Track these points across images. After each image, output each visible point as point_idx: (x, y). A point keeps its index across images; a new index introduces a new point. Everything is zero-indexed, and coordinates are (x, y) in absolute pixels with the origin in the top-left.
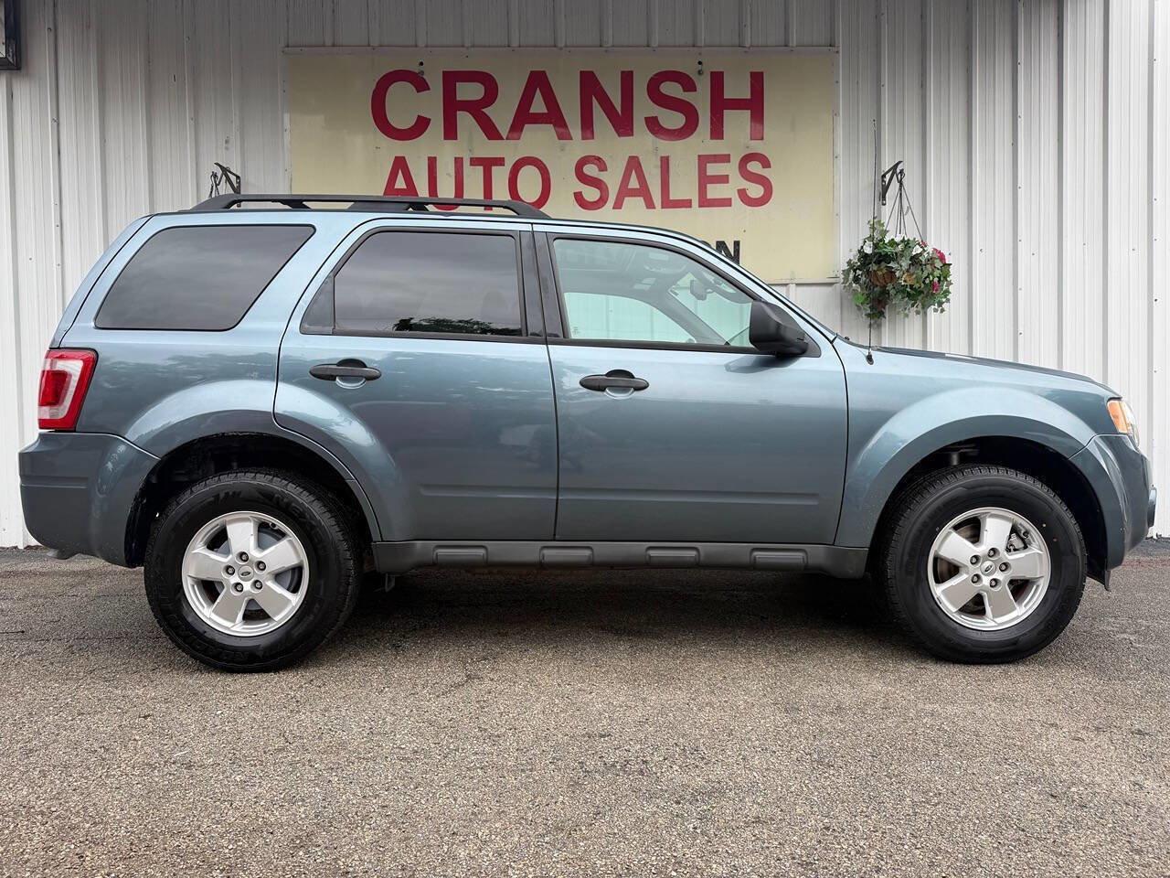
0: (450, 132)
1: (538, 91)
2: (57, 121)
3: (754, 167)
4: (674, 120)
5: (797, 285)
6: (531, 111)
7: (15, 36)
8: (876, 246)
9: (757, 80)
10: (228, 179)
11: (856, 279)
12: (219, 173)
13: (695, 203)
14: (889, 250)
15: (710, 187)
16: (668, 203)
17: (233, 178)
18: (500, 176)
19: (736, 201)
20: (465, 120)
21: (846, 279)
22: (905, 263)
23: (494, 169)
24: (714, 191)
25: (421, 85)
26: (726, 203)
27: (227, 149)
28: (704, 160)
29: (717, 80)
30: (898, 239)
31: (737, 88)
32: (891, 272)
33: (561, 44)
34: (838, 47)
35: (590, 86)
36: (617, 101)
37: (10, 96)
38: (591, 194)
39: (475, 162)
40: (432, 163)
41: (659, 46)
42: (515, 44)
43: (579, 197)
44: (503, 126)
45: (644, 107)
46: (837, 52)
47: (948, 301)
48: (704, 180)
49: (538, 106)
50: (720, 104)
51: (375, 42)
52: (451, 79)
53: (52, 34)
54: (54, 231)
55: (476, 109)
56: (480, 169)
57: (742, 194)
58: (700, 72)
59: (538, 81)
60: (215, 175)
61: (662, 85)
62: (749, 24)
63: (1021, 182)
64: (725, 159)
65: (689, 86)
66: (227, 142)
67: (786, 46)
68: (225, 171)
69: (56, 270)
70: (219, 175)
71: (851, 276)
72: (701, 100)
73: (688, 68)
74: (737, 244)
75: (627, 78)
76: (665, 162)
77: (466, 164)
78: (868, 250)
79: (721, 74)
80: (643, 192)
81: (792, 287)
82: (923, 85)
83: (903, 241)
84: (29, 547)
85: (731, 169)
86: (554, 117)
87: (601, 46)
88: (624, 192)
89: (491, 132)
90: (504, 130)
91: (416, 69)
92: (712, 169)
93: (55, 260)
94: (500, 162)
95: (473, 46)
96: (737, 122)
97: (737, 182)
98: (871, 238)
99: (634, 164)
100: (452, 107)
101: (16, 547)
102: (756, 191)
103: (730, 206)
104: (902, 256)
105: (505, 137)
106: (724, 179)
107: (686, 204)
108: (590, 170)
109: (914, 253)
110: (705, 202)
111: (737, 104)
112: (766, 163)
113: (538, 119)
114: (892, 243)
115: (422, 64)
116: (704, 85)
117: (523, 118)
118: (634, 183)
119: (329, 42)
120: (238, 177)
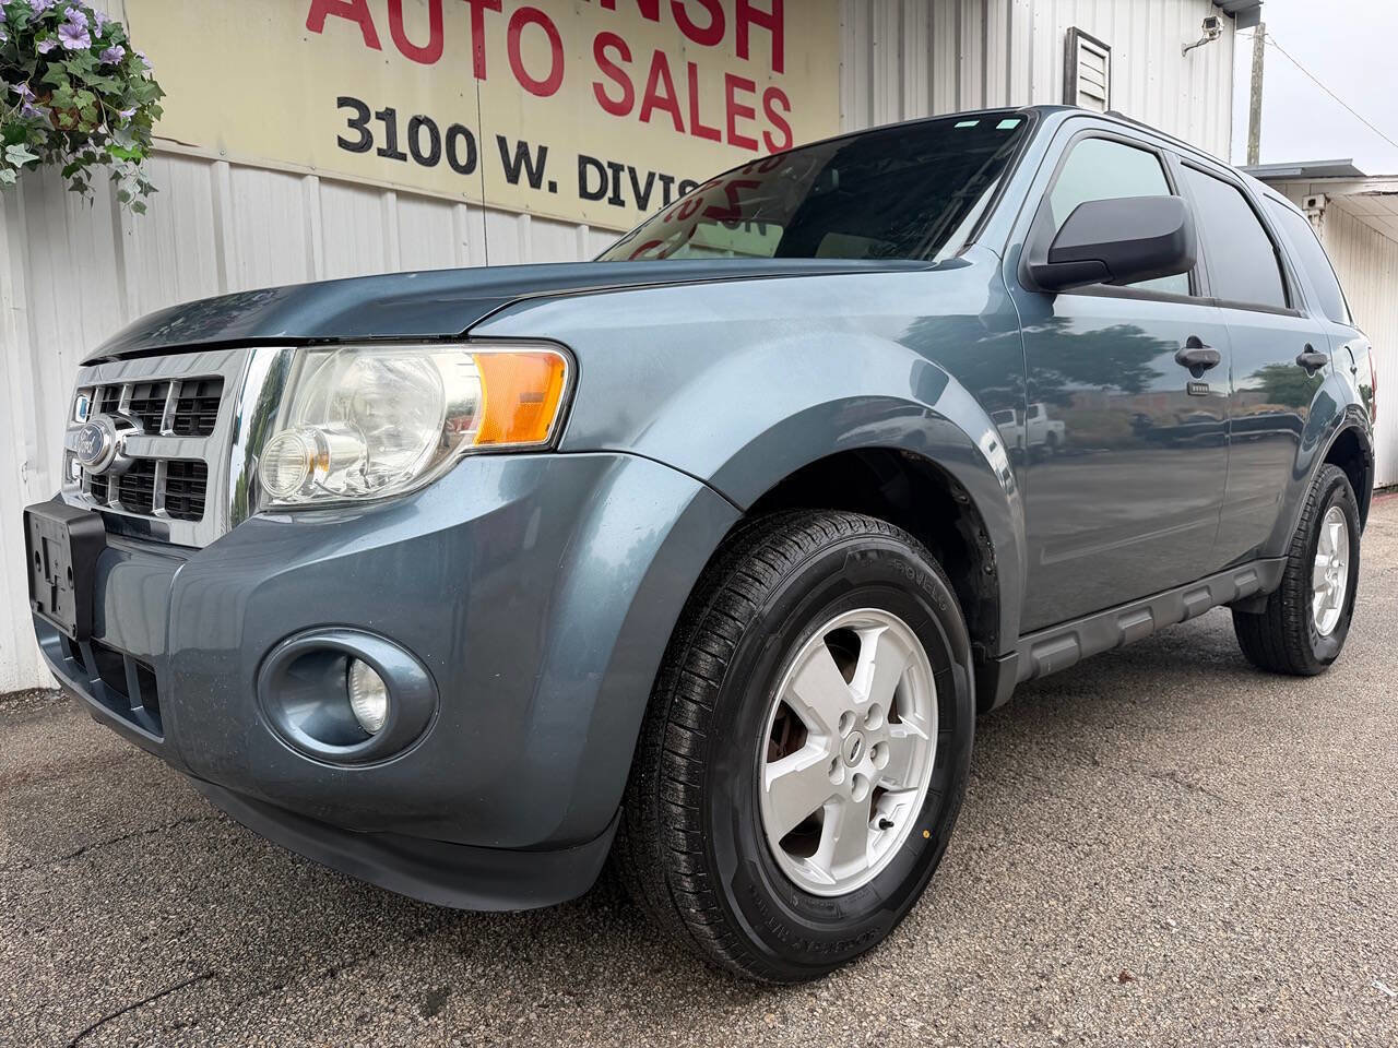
3: (776, 105)
4: (701, 16)
13: (725, 137)
15: (738, 119)
16: (700, 131)
18: (495, 27)
19: (764, 145)
23: (487, 12)
24: (741, 126)
28: (730, 82)
38: (616, 94)
43: (599, 89)
48: (734, 110)
50: (745, 12)
56: (466, 7)
57: (767, 135)
64: (749, 86)
76: (692, 68)
80: (670, 105)
85: (756, 102)
88: (651, 102)
92: (742, 97)
96: (760, 41)
97: (762, 121)
99: (660, 62)
103: (759, 150)
106: (750, 113)
107: (713, 135)
108: (612, 54)
110: (734, 139)
111: (760, 19)
112: (787, 107)
118: (661, 92)
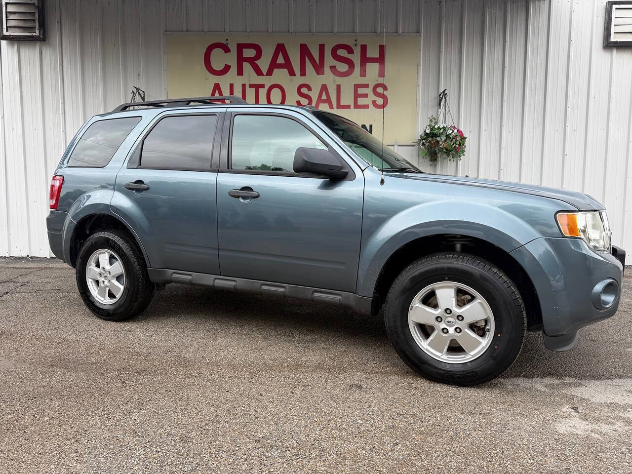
0: (240, 72)
1: (281, 53)
2: (62, 65)
3: (380, 90)
4: (343, 67)
5: (398, 145)
6: (277, 62)
7: (43, 26)
8: (432, 129)
9: (382, 49)
10: (139, 93)
11: (423, 144)
12: (135, 91)
13: (352, 106)
14: (437, 132)
15: (359, 99)
16: (339, 106)
17: (141, 92)
18: (263, 92)
19: (371, 106)
20: (247, 66)
21: (419, 144)
22: (443, 138)
23: (260, 90)
24: (361, 101)
25: (227, 50)
26: (366, 107)
27: (138, 78)
28: (357, 87)
29: (364, 48)
30: (441, 127)
31: (373, 53)
32: (438, 142)
33: (292, 31)
34: (421, 33)
35: (304, 51)
36: (317, 59)
37: (41, 53)
38: (305, 102)
39: (251, 86)
40: (232, 86)
41: (337, 32)
42: (270, 30)
43: (298, 102)
44: (264, 69)
45: (329, 61)
46: (420, 36)
47: (464, 155)
48: (357, 96)
49: (281, 60)
50: (365, 60)
51: (205, 30)
52: (240, 47)
53: (59, 24)
54: (61, 115)
55: (252, 61)
56: (253, 89)
57: (374, 102)
58: (356, 45)
59: (280, 49)
60: (133, 92)
61: (339, 50)
62: (379, 22)
63: (505, 98)
64: (366, 86)
65: (351, 51)
66: (138, 75)
67: (396, 33)
68: (138, 89)
69: (62, 134)
70: (135, 92)
71: (421, 143)
72: (356, 58)
73: (350, 43)
74: (371, 126)
75: (322, 48)
76: (339, 87)
77: (247, 86)
78: (428, 131)
79: (366, 46)
80: (328, 101)
81: (396, 146)
82: (460, 52)
83: (444, 127)
84: (52, 258)
85: (369, 91)
86: (288, 65)
87: (310, 32)
88: (320, 101)
89: (259, 72)
90: (265, 71)
91: (225, 43)
92: (361, 91)
93: (62, 129)
94: (263, 86)
95: (251, 32)
96: (373, 69)
97: (372, 97)
98: (430, 125)
99: (324, 88)
100: (241, 60)
101: (46, 258)
102: (380, 101)
103: (368, 108)
104: (442, 134)
105: (265, 75)
106: (366, 96)
107: (348, 107)
108: (304, 90)
109: (448, 133)
110: (357, 106)
111: (373, 60)
112: (385, 88)
113: (280, 66)
114: (439, 128)
115: (227, 40)
116: (357, 51)
117: (273, 65)
118: (324, 97)
119: (185, 29)
120: (143, 92)
